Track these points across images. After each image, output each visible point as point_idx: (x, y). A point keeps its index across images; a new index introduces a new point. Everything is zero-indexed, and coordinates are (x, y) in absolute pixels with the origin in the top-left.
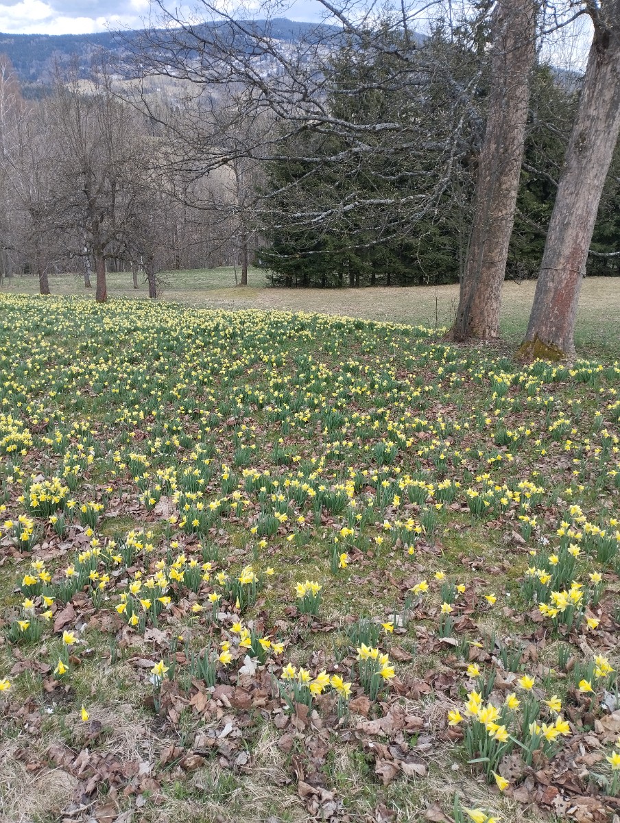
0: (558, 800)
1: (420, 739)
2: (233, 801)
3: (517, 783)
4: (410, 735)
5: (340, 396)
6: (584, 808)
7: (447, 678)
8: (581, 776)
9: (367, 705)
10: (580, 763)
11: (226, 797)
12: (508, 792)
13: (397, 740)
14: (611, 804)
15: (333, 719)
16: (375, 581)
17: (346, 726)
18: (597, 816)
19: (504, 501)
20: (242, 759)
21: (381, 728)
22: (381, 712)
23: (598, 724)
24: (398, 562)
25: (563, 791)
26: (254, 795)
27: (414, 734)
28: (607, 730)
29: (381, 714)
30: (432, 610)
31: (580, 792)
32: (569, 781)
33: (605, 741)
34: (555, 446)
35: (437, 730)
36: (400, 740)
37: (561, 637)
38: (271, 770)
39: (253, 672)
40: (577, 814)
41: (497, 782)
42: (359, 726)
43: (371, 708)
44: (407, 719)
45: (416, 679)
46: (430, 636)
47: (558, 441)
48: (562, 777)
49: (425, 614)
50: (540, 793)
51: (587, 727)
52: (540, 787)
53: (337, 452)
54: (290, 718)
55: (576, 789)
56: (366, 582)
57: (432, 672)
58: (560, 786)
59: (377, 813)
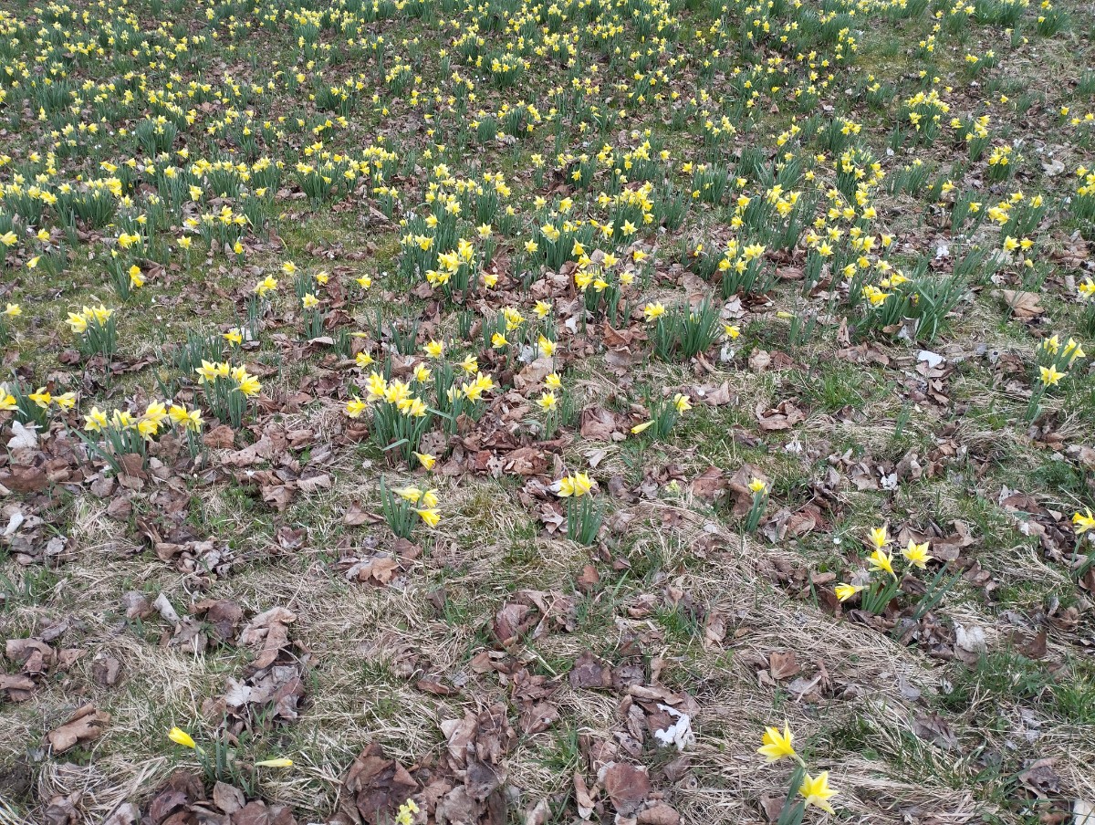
0: (492, 461)
1: (313, 452)
2: (59, 598)
3: (444, 459)
4: (298, 452)
5: (51, 58)
6: (521, 460)
7: (329, 380)
8: (511, 431)
9: (230, 435)
10: (508, 419)
11: (46, 596)
12: (437, 470)
13: (282, 461)
14: (547, 447)
15: (185, 463)
16: (196, 298)
17: (206, 465)
18: (535, 462)
19: (350, 175)
20: (54, 546)
21: (257, 455)
22: (252, 437)
23: (518, 378)
24: (222, 269)
25: (495, 452)
26: (91, 581)
27: (304, 449)
28: (528, 382)
29: (252, 439)
30: (288, 314)
31: (513, 447)
32: (500, 441)
33: (528, 395)
34: (397, 103)
35: (332, 438)
36: (288, 460)
37: (457, 306)
38: (108, 546)
39: (33, 443)
40: (515, 468)
41: (422, 462)
42: (226, 460)
43: (236, 436)
44: (289, 437)
45: (289, 393)
46: (294, 343)
47: (400, 97)
48: (491, 439)
49: (279, 321)
50: (472, 462)
51: (506, 386)
52: (470, 455)
53: (73, 143)
54: (116, 480)
55: (509, 445)
56: (180, 300)
57: (308, 379)
58: (491, 448)
59: (280, 538)
